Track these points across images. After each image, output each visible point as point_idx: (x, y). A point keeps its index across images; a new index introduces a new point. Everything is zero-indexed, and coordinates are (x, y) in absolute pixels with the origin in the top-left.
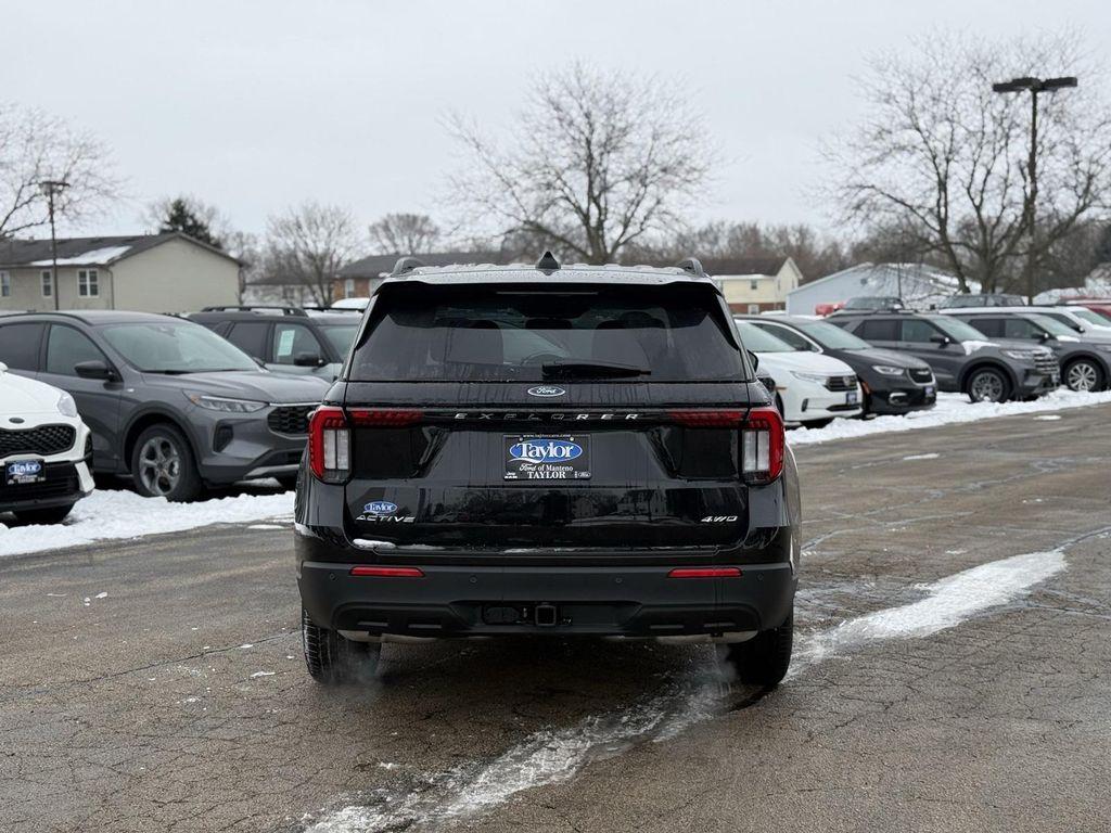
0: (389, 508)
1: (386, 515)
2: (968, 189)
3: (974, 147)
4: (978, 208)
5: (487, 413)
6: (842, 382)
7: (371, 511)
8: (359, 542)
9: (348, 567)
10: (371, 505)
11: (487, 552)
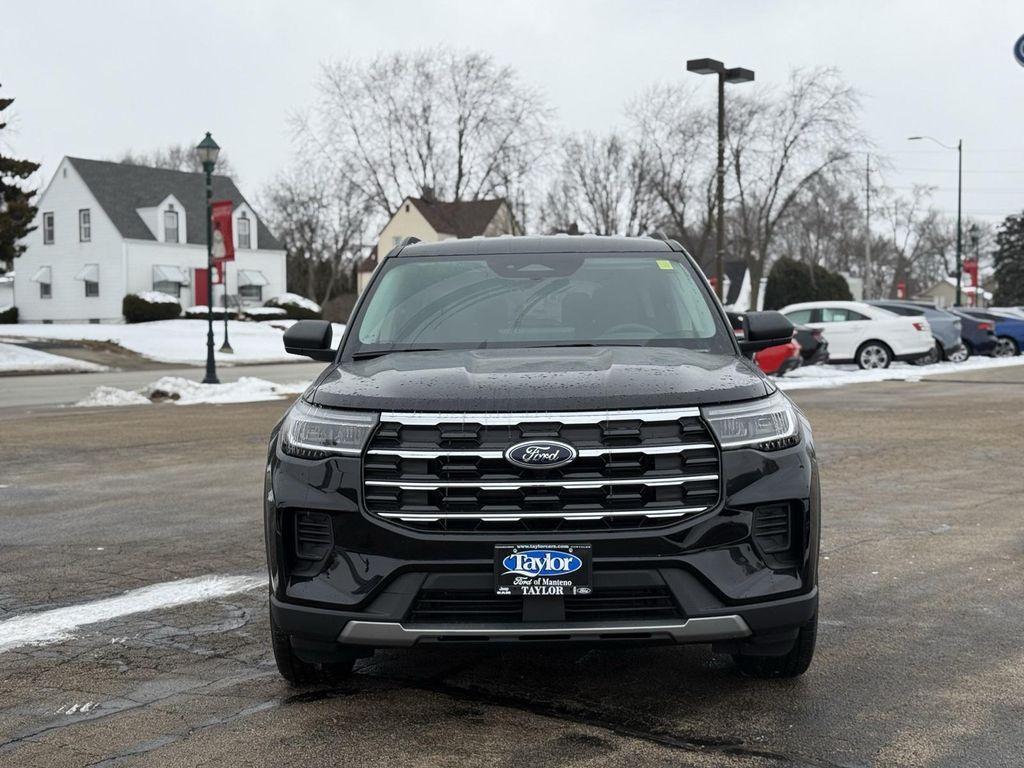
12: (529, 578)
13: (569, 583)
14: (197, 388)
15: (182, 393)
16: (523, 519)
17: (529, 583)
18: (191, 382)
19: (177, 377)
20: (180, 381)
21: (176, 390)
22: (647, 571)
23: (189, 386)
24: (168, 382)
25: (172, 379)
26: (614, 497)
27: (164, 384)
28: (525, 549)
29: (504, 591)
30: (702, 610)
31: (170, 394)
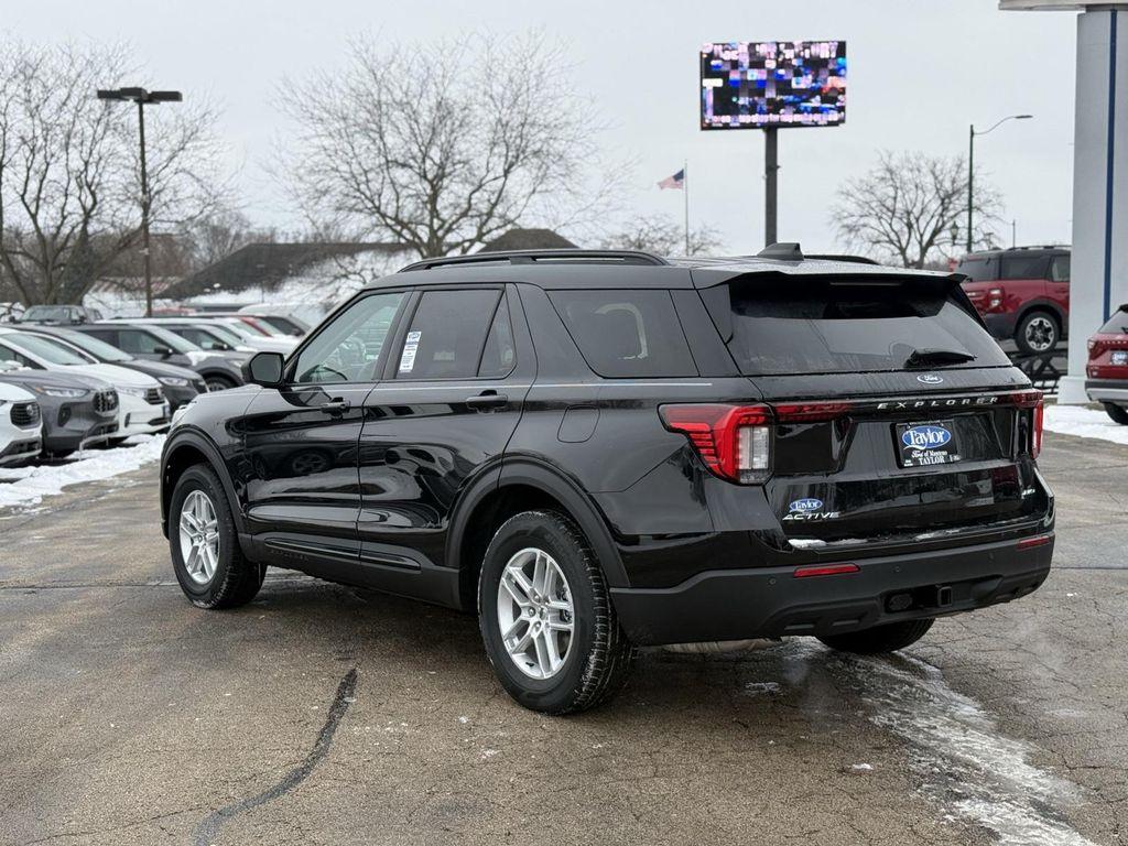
0: (815, 504)
1: (813, 512)
2: (23, 199)
3: (27, 154)
4: (34, 217)
5: (902, 402)
6: (156, 394)
7: (797, 509)
8: (794, 542)
9: (791, 569)
10: (796, 503)
11: (901, 540)
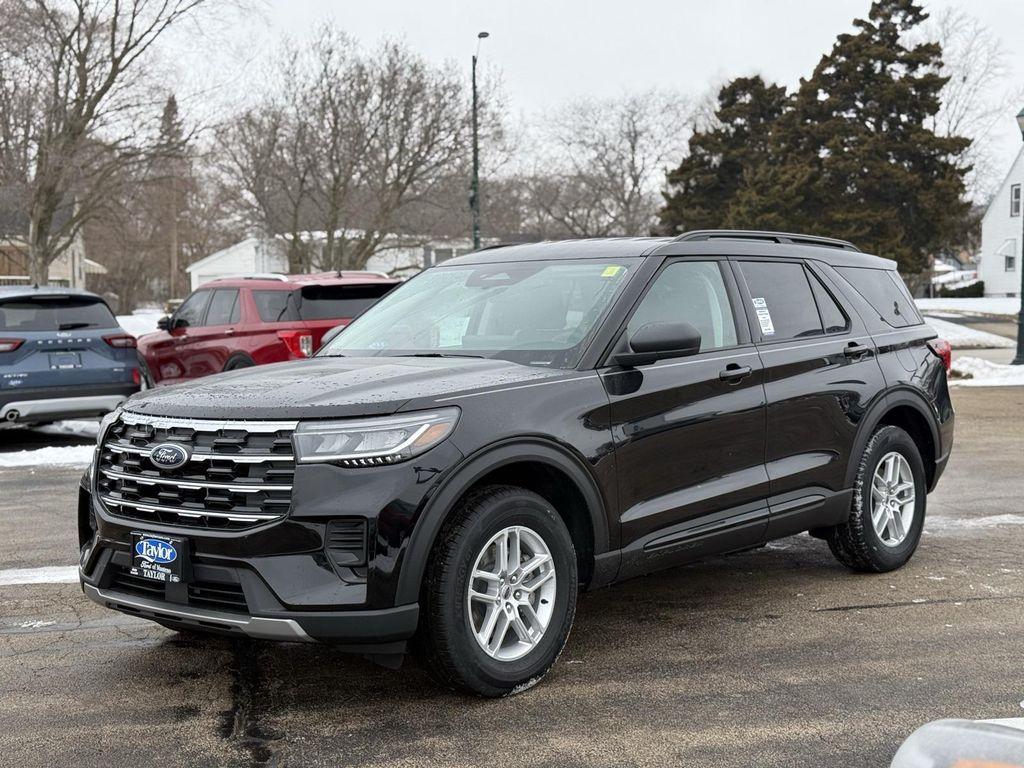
12: (150, 563)
13: (169, 571)
14: (993, 369)
15: (975, 373)
16: (157, 512)
17: (149, 567)
18: (987, 362)
19: (974, 357)
20: (978, 361)
21: (971, 370)
22: (226, 569)
23: (986, 366)
24: (966, 361)
25: (969, 360)
26: (211, 498)
27: (960, 364)
28: (148, 538)
29: (134, 571)
30: (263, 611)
31: (964, 375)
